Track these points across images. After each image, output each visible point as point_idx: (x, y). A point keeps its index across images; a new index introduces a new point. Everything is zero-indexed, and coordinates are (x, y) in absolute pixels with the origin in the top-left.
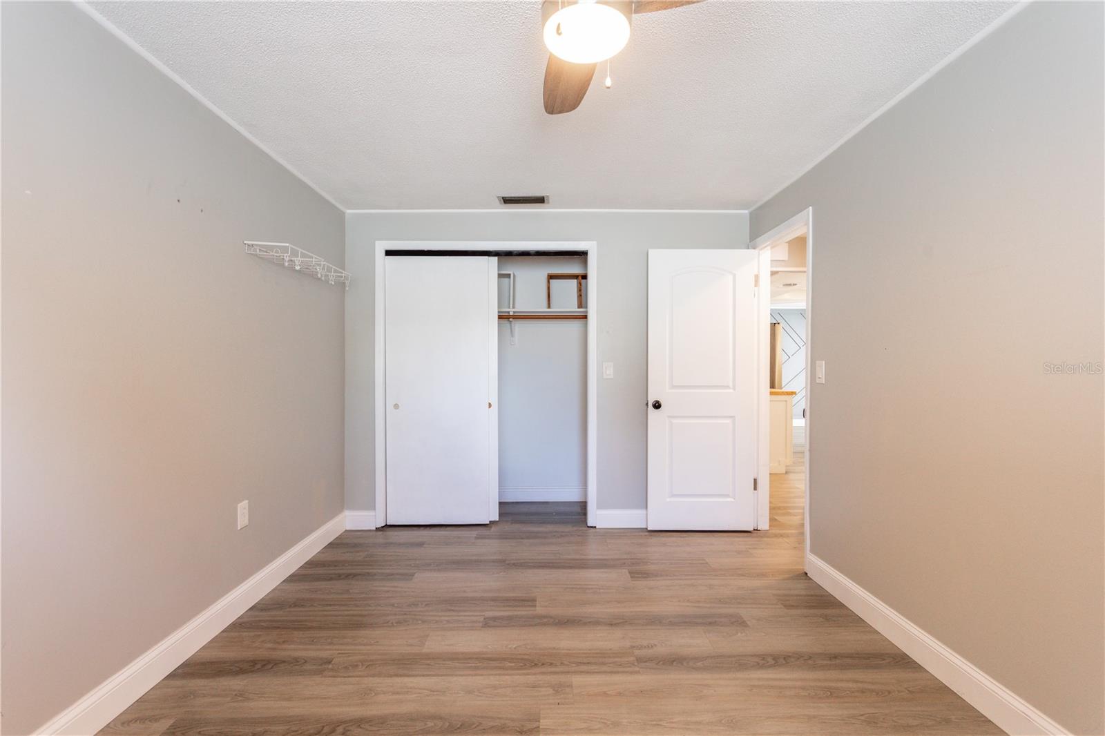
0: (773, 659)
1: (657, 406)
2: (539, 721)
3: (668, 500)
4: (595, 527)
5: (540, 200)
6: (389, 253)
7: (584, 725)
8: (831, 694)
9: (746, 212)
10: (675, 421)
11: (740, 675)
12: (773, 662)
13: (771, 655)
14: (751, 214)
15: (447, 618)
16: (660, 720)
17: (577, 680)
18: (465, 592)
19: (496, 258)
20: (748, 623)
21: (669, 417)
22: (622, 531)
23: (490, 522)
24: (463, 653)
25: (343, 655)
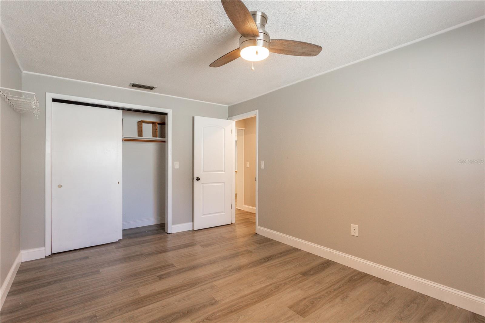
0: (267, 259)
1: (198, 179)
2: (215, 299)
3: (202, 217)
4: (171, 233)
5: (151, 88)
6: (55, 100)
7: (231, 294)
8: (287, 263)
9: (227, 106)
10: (204, 185)
11: (262, 265)
12: (267, 260)
13: (266, 258)
14: (229, 107)
15: (139, 281)
16: (252, 284)
17: (216, 283)
18: (136, 270)
19: (122, 111)
20: (252, 251)
21: (202, 183)
22: (183, 233)
23: (118, 240)
24: (161, 291)
25: (100, 311)
